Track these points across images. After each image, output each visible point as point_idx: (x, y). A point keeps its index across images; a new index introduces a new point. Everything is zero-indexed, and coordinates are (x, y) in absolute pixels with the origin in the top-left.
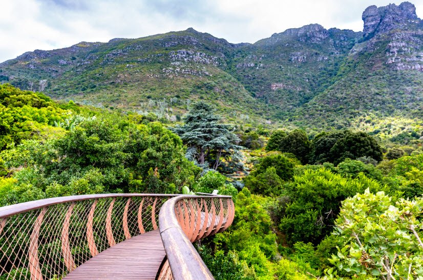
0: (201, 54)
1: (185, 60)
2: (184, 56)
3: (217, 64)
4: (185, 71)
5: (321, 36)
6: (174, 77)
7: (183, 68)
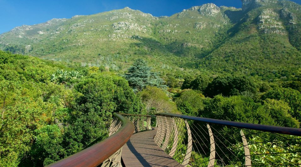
0: (134, 24)
1: (124, 28)
2: (123, 26)
3: (146, 31)
4: (124, 36)
5: (214, 11)
6: (116, 40)
7: (123, 34)
